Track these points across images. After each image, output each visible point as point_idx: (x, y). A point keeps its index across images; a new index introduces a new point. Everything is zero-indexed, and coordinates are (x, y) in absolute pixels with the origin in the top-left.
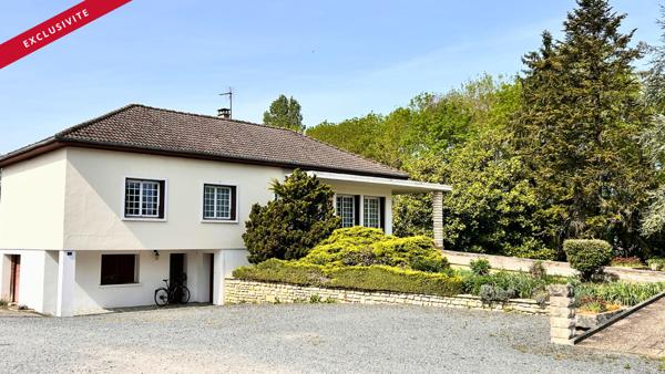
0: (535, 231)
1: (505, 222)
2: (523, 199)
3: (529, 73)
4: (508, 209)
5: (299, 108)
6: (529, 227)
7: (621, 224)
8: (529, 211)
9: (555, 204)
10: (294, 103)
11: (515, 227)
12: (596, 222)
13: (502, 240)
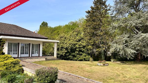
0: (85, 52)
1: (78, 49)
2: (82, 44)
3: (88, 15)
4: (78, 46)
5: (47, 24)
6: (84, 51)
7: (105, 50)
8: (84, 47)
9: (90, 45)
10: (46, 23)
11: (80, 51)
12: (98, 50)
13: (77, 54)
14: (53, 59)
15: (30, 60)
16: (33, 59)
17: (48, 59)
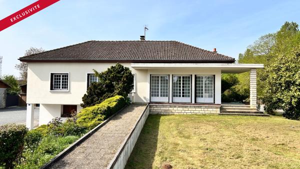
14: (242, 112)
15: (182, 109)
16: (190, 109)
17: (229, 112)
